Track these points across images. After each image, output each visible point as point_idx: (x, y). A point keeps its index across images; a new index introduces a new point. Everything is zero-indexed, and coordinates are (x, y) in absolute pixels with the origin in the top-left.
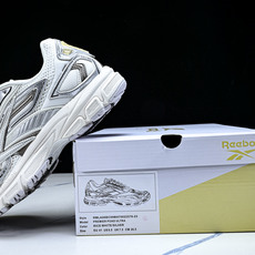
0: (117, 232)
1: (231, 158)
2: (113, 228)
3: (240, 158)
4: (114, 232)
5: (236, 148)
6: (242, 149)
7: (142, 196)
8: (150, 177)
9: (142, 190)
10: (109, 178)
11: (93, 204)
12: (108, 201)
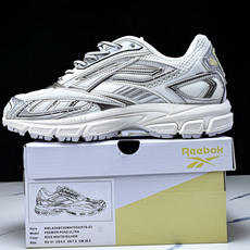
0: (70, 244)
1: (191, 166)
2: (66, 239)
3: (200, 166)
4: (66, 244)
5: (197, 155)
6: (203, 156)
7: (97, 206)
8: (106, 184)
9: (97, 199)
10: (62, 185)
11: (45, 213)
12: (61, 211)
